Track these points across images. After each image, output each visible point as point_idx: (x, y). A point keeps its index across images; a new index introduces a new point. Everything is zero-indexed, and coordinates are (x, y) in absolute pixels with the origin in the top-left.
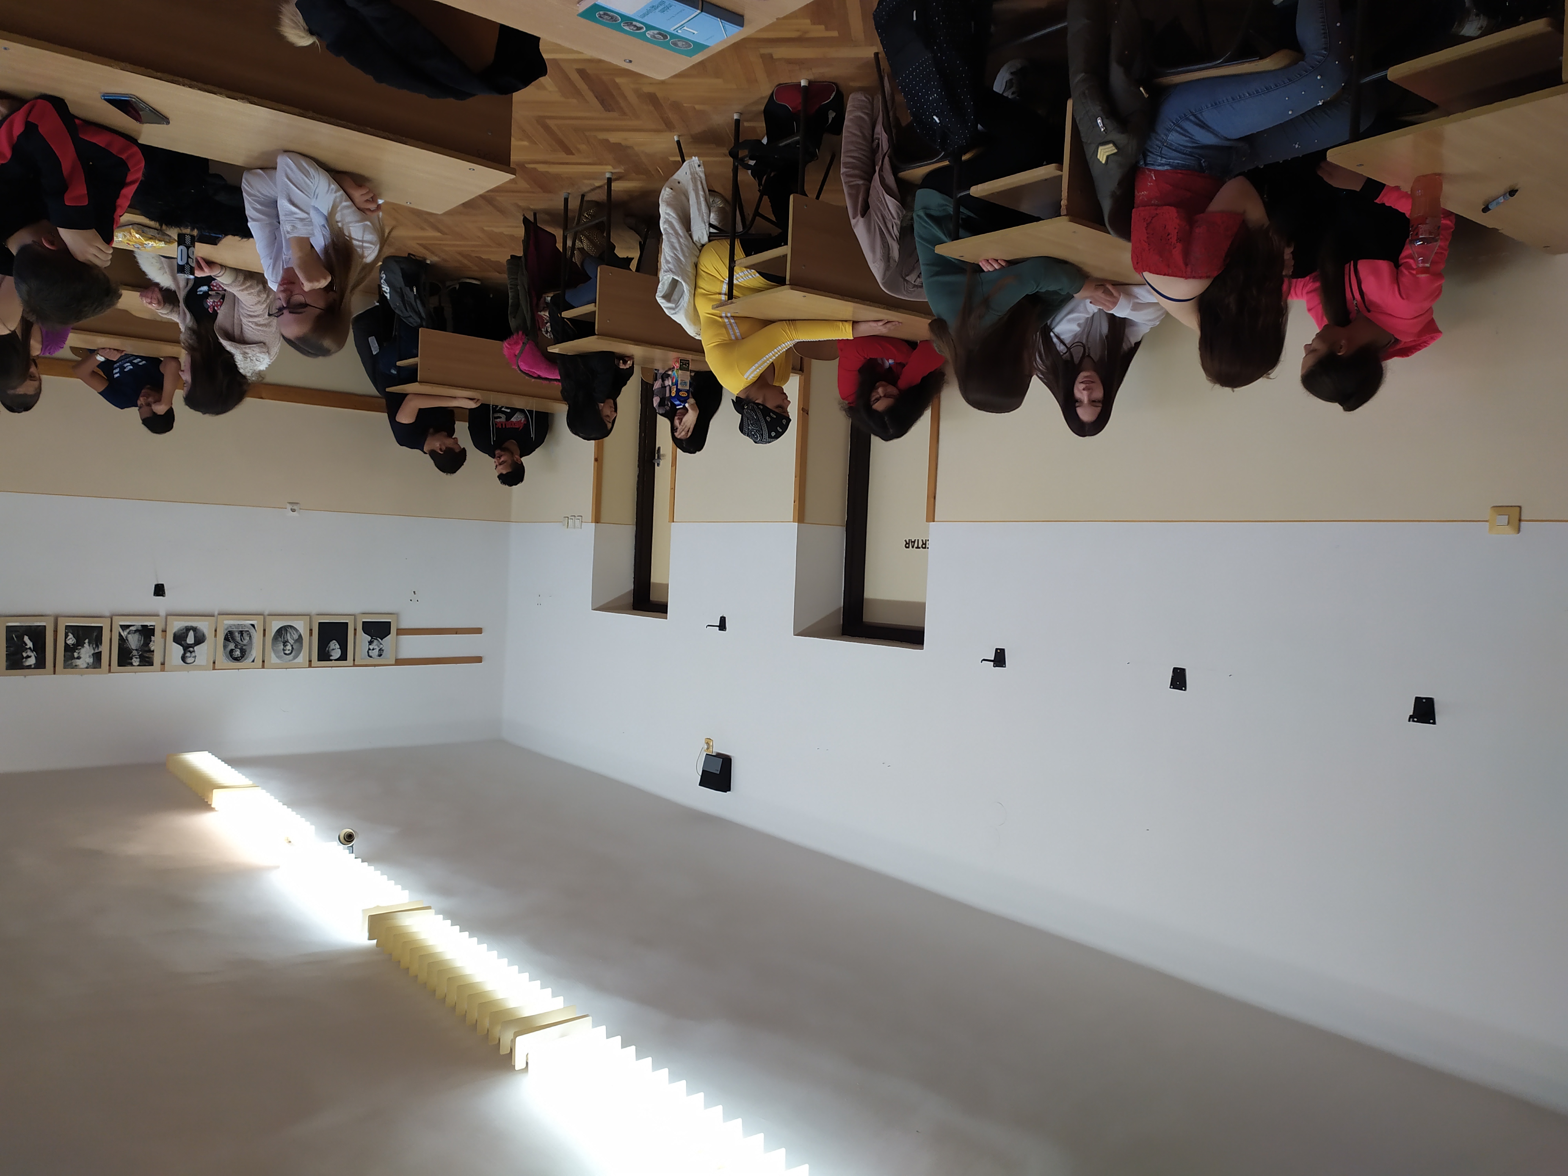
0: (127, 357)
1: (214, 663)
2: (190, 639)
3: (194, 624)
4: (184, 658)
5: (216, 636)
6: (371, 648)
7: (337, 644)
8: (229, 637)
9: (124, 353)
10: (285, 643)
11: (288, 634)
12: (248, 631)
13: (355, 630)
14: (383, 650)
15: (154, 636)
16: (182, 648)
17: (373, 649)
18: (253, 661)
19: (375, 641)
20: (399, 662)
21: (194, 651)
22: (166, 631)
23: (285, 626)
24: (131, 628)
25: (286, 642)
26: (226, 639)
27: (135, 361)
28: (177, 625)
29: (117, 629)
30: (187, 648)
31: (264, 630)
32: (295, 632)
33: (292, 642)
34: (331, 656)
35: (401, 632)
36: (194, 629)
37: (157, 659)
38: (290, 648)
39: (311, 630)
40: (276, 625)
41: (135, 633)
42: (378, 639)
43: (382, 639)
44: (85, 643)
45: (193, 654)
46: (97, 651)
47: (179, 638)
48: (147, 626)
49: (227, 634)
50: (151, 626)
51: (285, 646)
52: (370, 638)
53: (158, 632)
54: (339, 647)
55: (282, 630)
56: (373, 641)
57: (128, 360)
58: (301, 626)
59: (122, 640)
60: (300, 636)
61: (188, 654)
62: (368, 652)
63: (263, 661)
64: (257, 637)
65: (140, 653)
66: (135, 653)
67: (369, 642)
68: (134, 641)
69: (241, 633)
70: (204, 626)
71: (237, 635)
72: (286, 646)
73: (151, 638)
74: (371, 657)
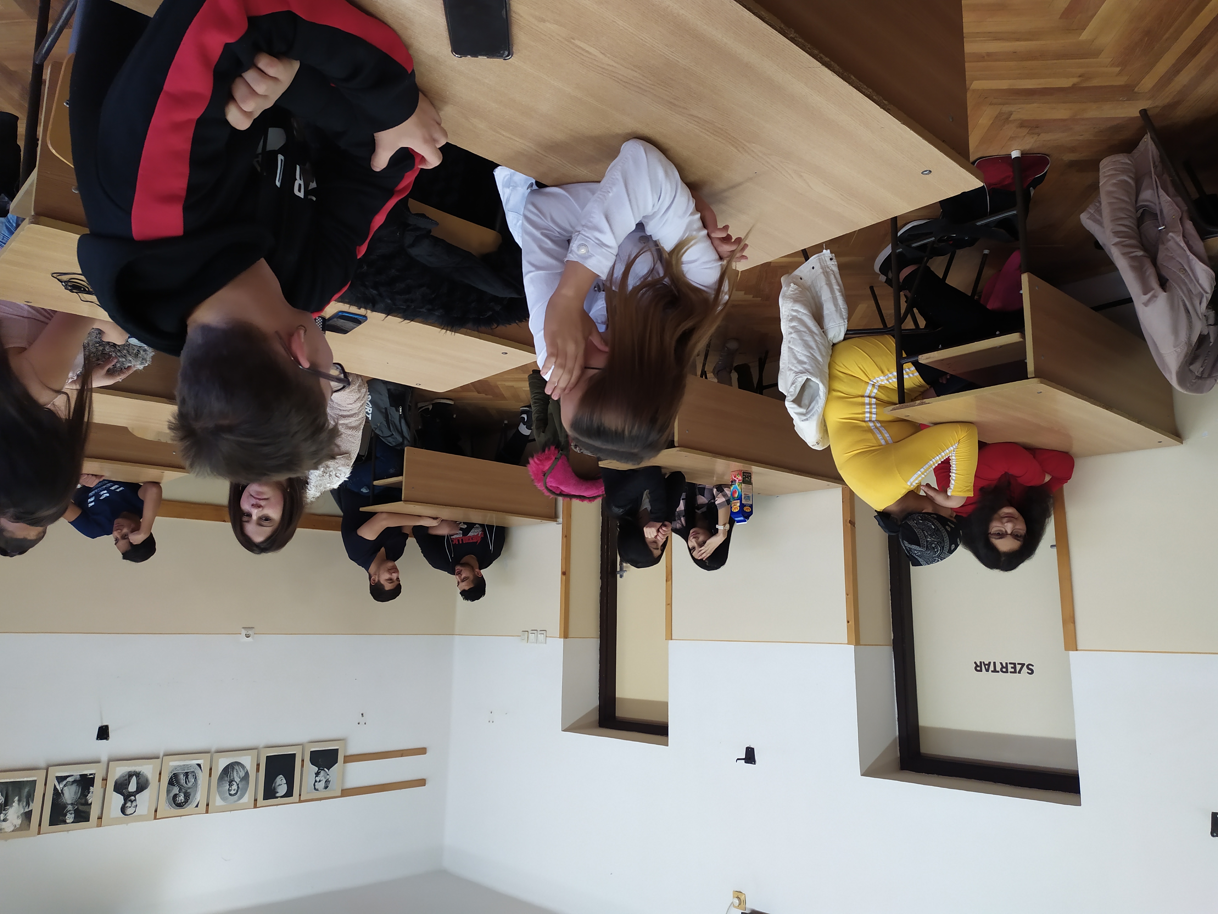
0: (105, 483)
1: (156, 811)
2: (132, 787)
3: (137, 769)
4: (123, 810)
5: (159, 781)
6: (318, 780)
7: (284, 779)
8: (174, 780)
9: (103, 478)
10: (231, 783)
11: (235, 773)
12: (193, 772)
13: (303, 761)
14: (329, 782)
15: (93, 787)
16: (122, 797)
17: (320, 781)
18: (197, 806)
19: (322, 772)
20: (346, 793)
21: (135, 800)
22: (106, 780)
23: (232, 763)
24: (68, 779)
25: (232, 781)
26: (171, 783)
27: (113, 488)
28: (119, 771)
29: (52, 782)
30: (128, 797)
31: (211, 769)
32: (241, 769)
33: (237, 780)
34: (277, 793)
35: (349, 759)
36: (138, 775)
37: (94, 813)
38: (236, 788)
39: (258, 765)
40: (223, 763)
41: (72, 784)
42: (325, 769)
43: (329, 770)
44: (14, 802)
45: (134, 804)
46: (27, 810)
47: (120, 787)
48: (86, 775)
49: (172, 777)
50: (91, 774)
51: (230, 785)
52: (317, 769)
53: (98, 782)
54: (285, 782)
55: (228, 769)
56: (320, 772)
57: (104, 487)
58: (247, 761)
59: (57, 794)
60: (247, 773)
61: (129, 804)
62: (314, 785)
63: (208, 805)
64: (202, 777)
65: (76, 807)
66: (70, 807)
67: (315, 774)
68: (70, 794)
69: (186, 775)
70: (148, 769)
71: (182, 778)
72: (232, 785)
73: (89, 789)
74: (317, 790)
